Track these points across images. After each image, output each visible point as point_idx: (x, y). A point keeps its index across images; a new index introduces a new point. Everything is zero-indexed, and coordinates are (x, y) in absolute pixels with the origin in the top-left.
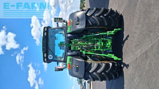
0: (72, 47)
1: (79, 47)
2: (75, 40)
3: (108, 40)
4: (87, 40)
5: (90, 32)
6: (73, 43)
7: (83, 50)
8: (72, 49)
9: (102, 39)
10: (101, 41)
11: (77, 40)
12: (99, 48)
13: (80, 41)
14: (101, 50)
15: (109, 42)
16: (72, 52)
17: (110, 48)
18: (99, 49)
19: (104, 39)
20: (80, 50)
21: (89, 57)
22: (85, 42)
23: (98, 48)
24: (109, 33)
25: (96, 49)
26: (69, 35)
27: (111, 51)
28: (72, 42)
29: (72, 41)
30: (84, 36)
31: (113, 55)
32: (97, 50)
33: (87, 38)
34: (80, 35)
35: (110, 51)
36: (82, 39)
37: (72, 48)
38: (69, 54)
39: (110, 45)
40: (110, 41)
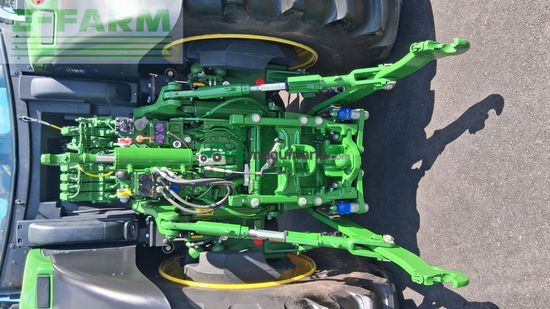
0: (63, 177)
1: (127, 178)
2: (96, 121)
3: (343, 128)
4: (187, 126)
5: (209, 72)
6: (72, 146)
7: (159, 203)
8: (63, 197)
9: (304, 120)
10: (297, 134)
11: (107, 121)
12: (281, 187)
13: (129, 131)
14: (293, 199)
15: (346, 141)
16: (64, 214)
17: (354, 184)
18: (278, 197)
19: (319, 121)
20: (132, 199)
21: (203, 248)
22: (172, 139)
23: (275, 186)
24: (359, 77)
25: (262, 191)
26: (43, 85)
27: (360, 207)
28: (68, 138)
29: (65, 131)
30: (170, 95)
31: (388, 238)
32: (267, 199)
33: (186, 110)
34: (134, 87)
35: (354, 208)
36: (150, 116)
37: (63, 187)
38: (39, 229)
39: (356, 163)
40: (354, 138)
